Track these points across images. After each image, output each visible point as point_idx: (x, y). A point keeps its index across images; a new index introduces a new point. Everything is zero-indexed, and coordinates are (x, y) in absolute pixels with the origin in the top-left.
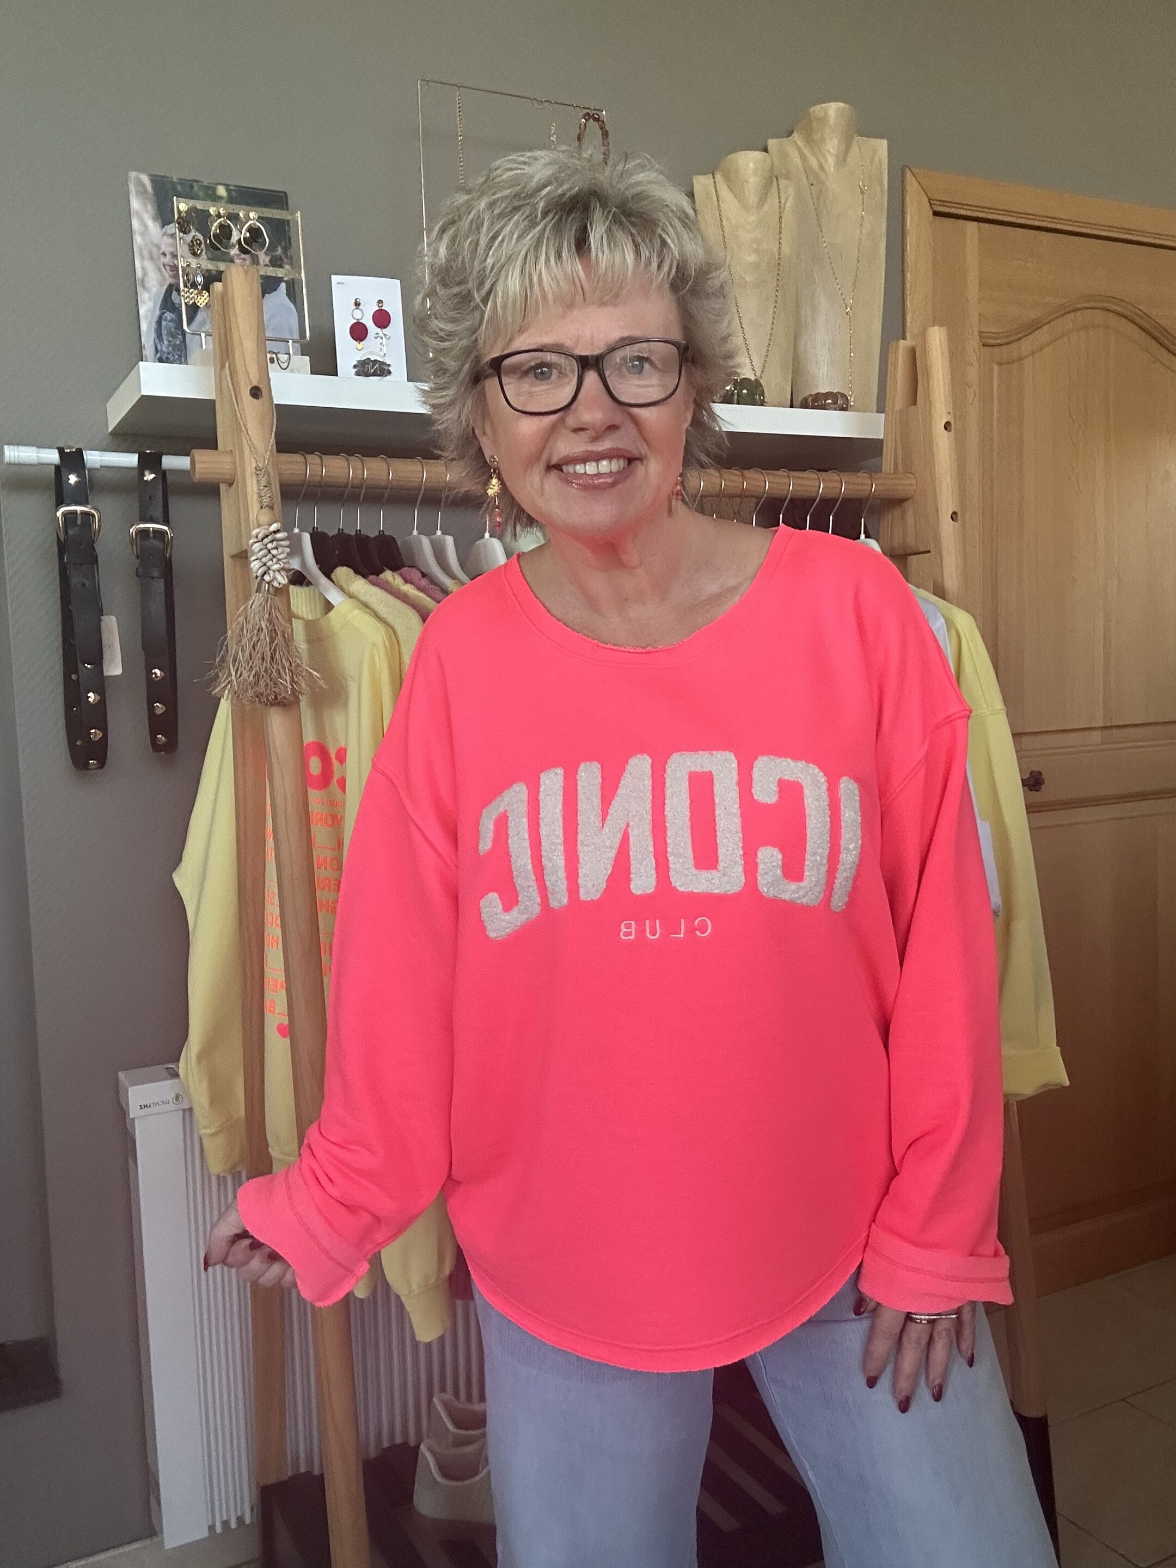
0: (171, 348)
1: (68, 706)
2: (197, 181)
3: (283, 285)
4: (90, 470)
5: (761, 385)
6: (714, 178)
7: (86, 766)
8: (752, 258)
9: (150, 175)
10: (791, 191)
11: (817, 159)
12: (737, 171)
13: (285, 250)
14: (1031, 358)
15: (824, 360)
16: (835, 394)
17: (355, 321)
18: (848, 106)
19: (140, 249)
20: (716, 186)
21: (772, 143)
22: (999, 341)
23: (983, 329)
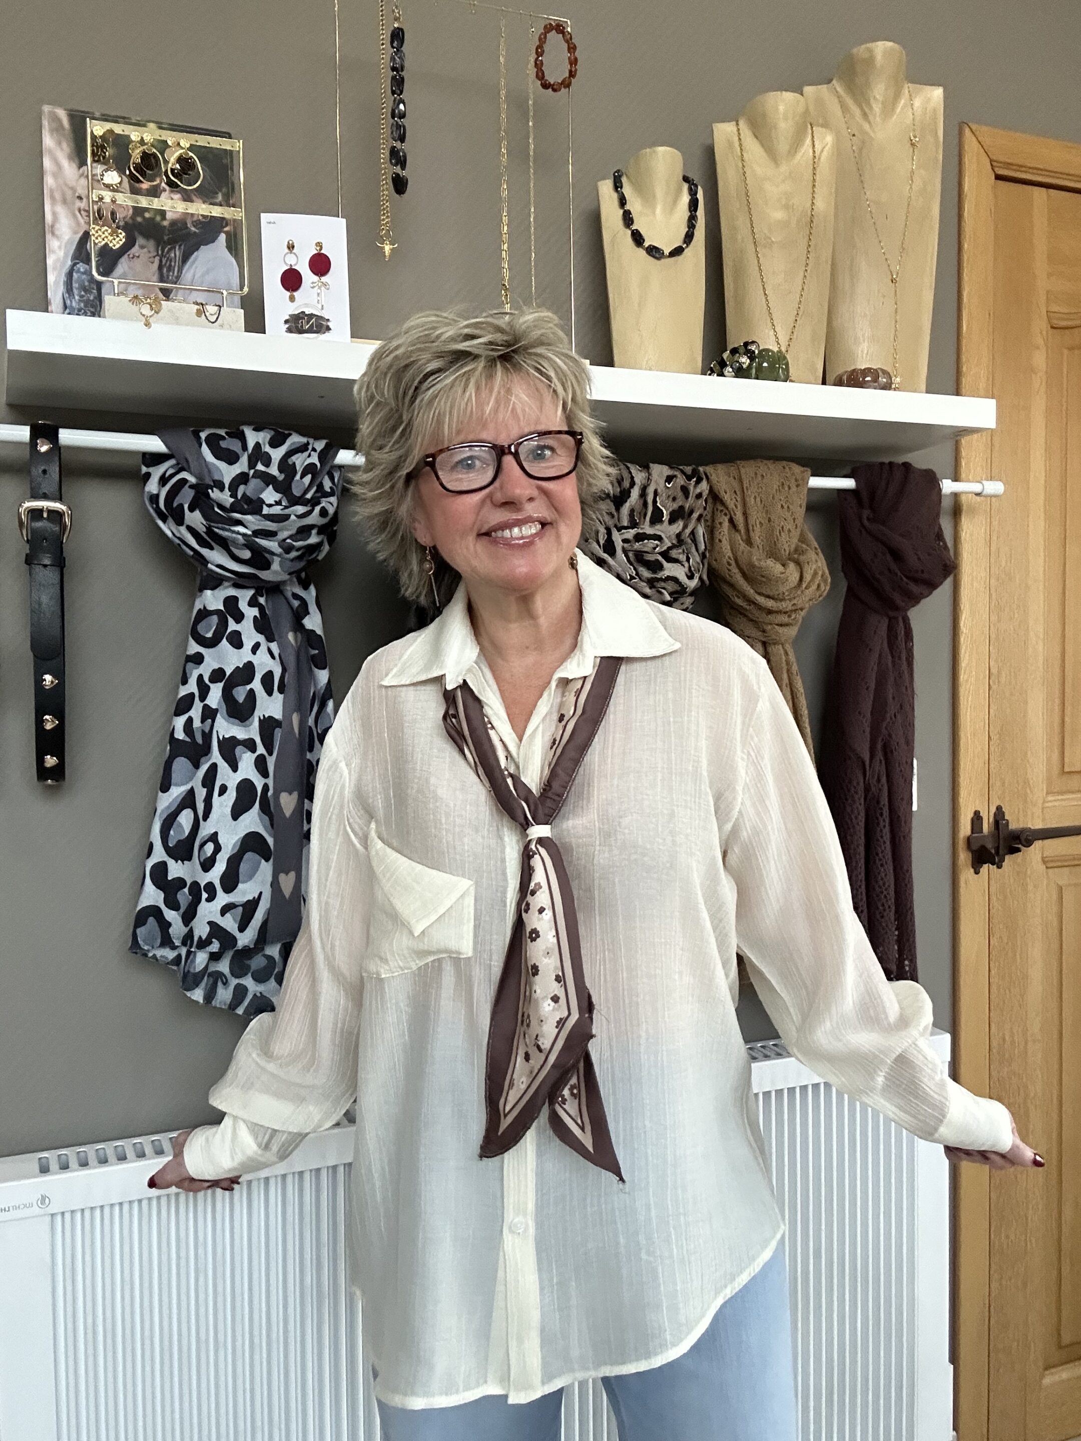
0: (82, 305)
3: (222, 237)
5: (785, 358)
6: (737, 124)
8: (778, 215)
9: (66, 109)
10: (829, 139)
11: (860, 106)
12: (764, 115)
15: (863, 336)
16: (876, 370)
17: (287, 267)
18: (896, 46)
19: (52, 191)
20: (739, 135)
21: (808, 90)
22: (1070, 323)
23: (1054, 308)
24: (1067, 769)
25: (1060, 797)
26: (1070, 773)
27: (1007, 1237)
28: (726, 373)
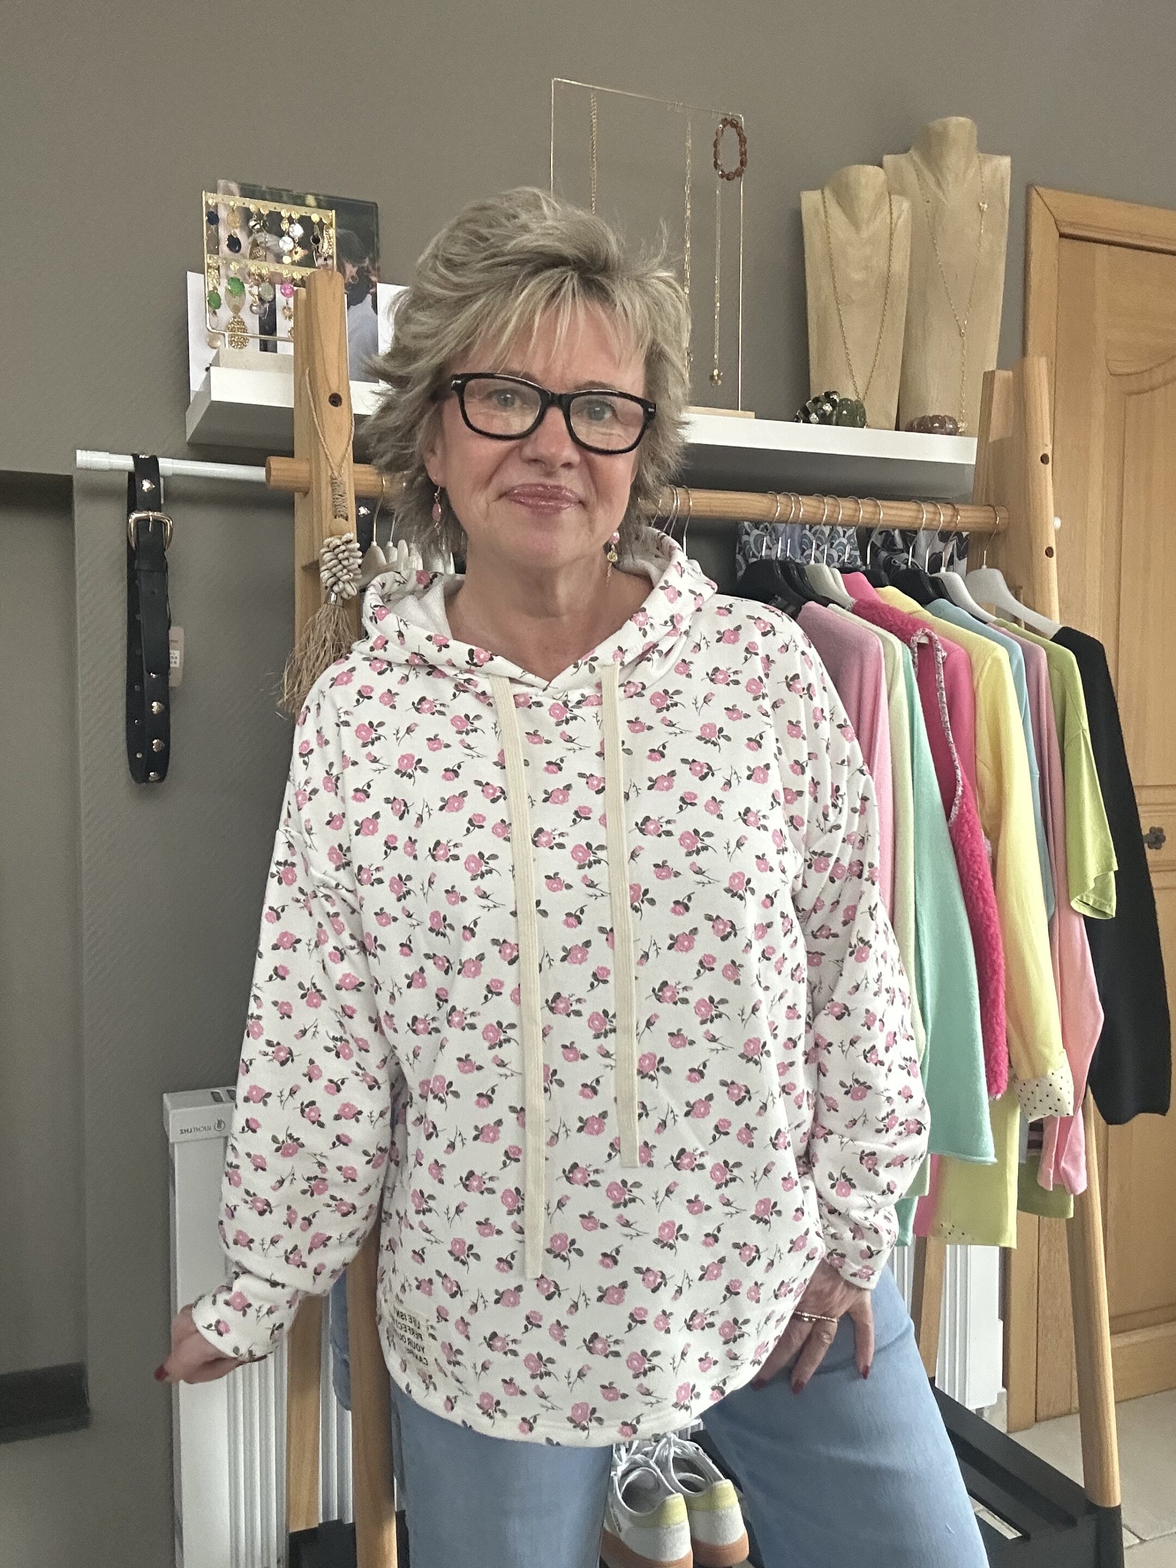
1: (130, 717)
2: (288, 191)
3: (369, 298)
4: (164, 477)
5: (862, 406)
6: (823, 193)
7: (146, 779)
8: (858, 276)
9: (239, 184)
10: (906, 205)
11: (935, 175)
12: (847, 185)
13: (373, 261)
14: (1163, 389)
15: (934, 383)
16: (943, 418)
18: (971, 122)
20: (824, 202)
21: (887, 159)
23: (1114, 357)
28: (811, 420)
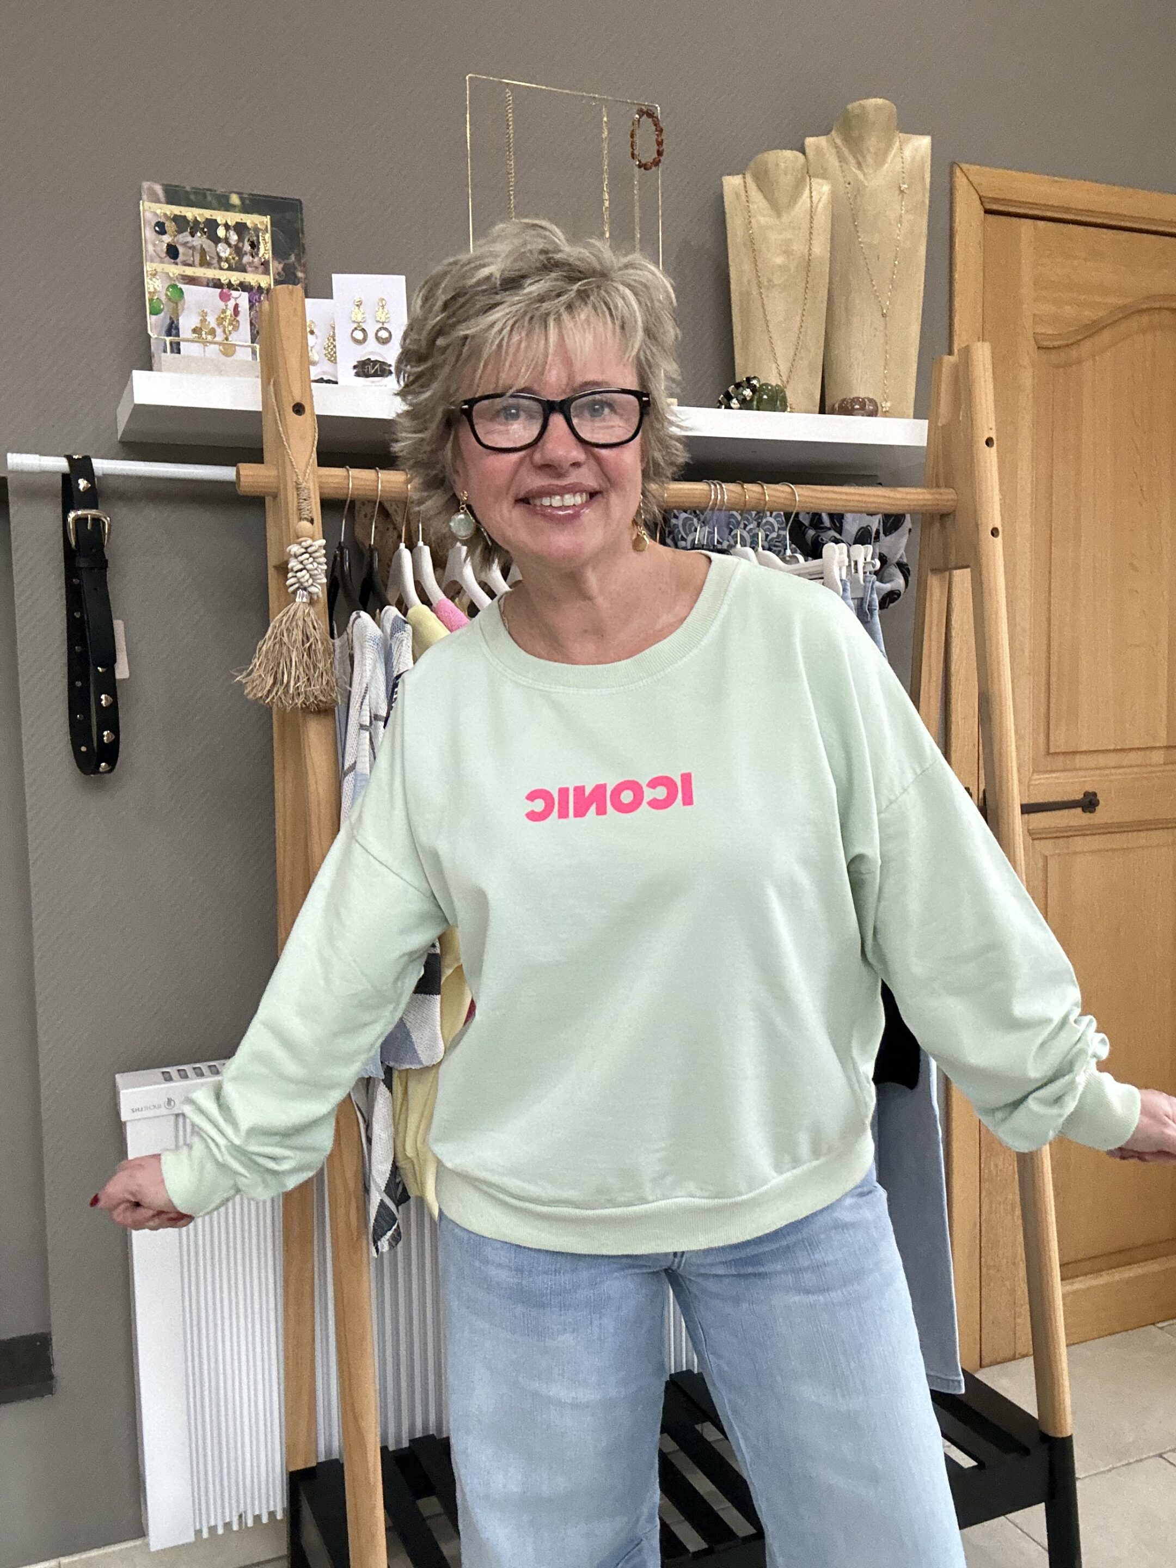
1: (72, 712)
2: (210, 190)
5: (783, 391)
6: (744, 178)
7: (96, 770)
9: (163, 185)
10: (827, 188)
11: (855, 157)
12: (766, 170)
14: (1091, 361)
15: (858, 365)
16: (863, 399)
18: (887, 102)
20: (745, 185)
21: (810, 142)
22: (1056, 344)
23: (1038, 330)
24: (1052, 751)
25: (1047, 776)
26: (1055, 753)
27: (996, 1166)
28: (732, 405)
